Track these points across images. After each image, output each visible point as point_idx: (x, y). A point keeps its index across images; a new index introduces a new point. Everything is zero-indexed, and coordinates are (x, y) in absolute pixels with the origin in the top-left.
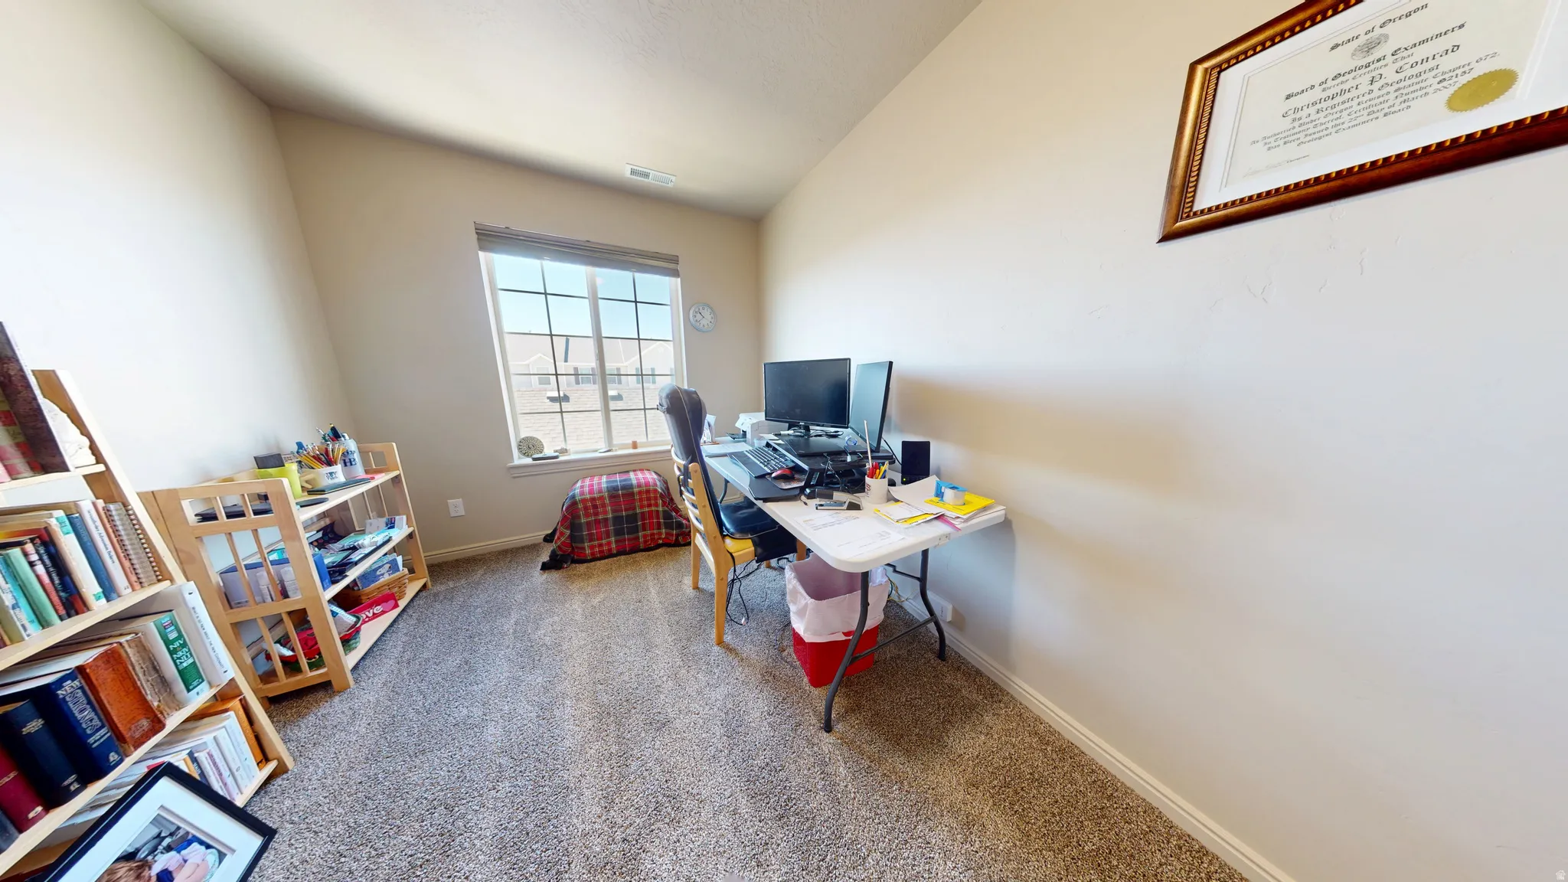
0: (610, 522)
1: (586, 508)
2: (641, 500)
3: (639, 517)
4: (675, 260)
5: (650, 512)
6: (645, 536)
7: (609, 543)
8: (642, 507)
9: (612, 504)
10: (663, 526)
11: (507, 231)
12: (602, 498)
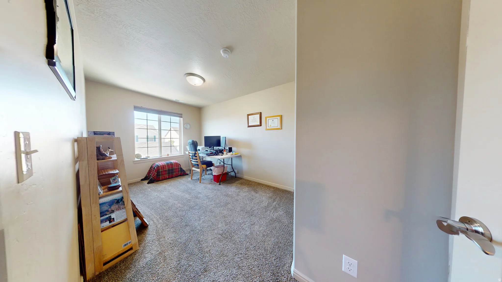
0: (167, 171)
1: (161, 168)
2: (175, 165)
3: (174, 169)
4: (182, 114)
5: (177, 168)
6: (175, 174)
7: (166, 176)
8: (175, 167)
9: (168, 167)
10: (180, 171)
11: (141, 107)
12: (165, 165)
